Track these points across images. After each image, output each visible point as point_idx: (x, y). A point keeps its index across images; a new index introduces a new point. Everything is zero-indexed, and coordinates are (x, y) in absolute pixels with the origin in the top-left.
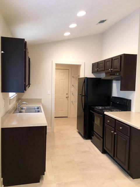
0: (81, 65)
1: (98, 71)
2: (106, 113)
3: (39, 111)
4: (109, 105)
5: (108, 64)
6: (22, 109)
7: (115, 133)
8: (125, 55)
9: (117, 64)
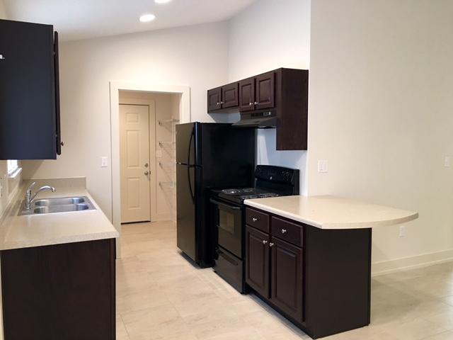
0: (181, 94)
1: (222, 108)
2: (247, 202)
3: (86, 208)
4: (250, 185)
5: (247, 91)
6: (38, 204)
7: (271, 244)
8: (285, 72)
9: (266, 91)
